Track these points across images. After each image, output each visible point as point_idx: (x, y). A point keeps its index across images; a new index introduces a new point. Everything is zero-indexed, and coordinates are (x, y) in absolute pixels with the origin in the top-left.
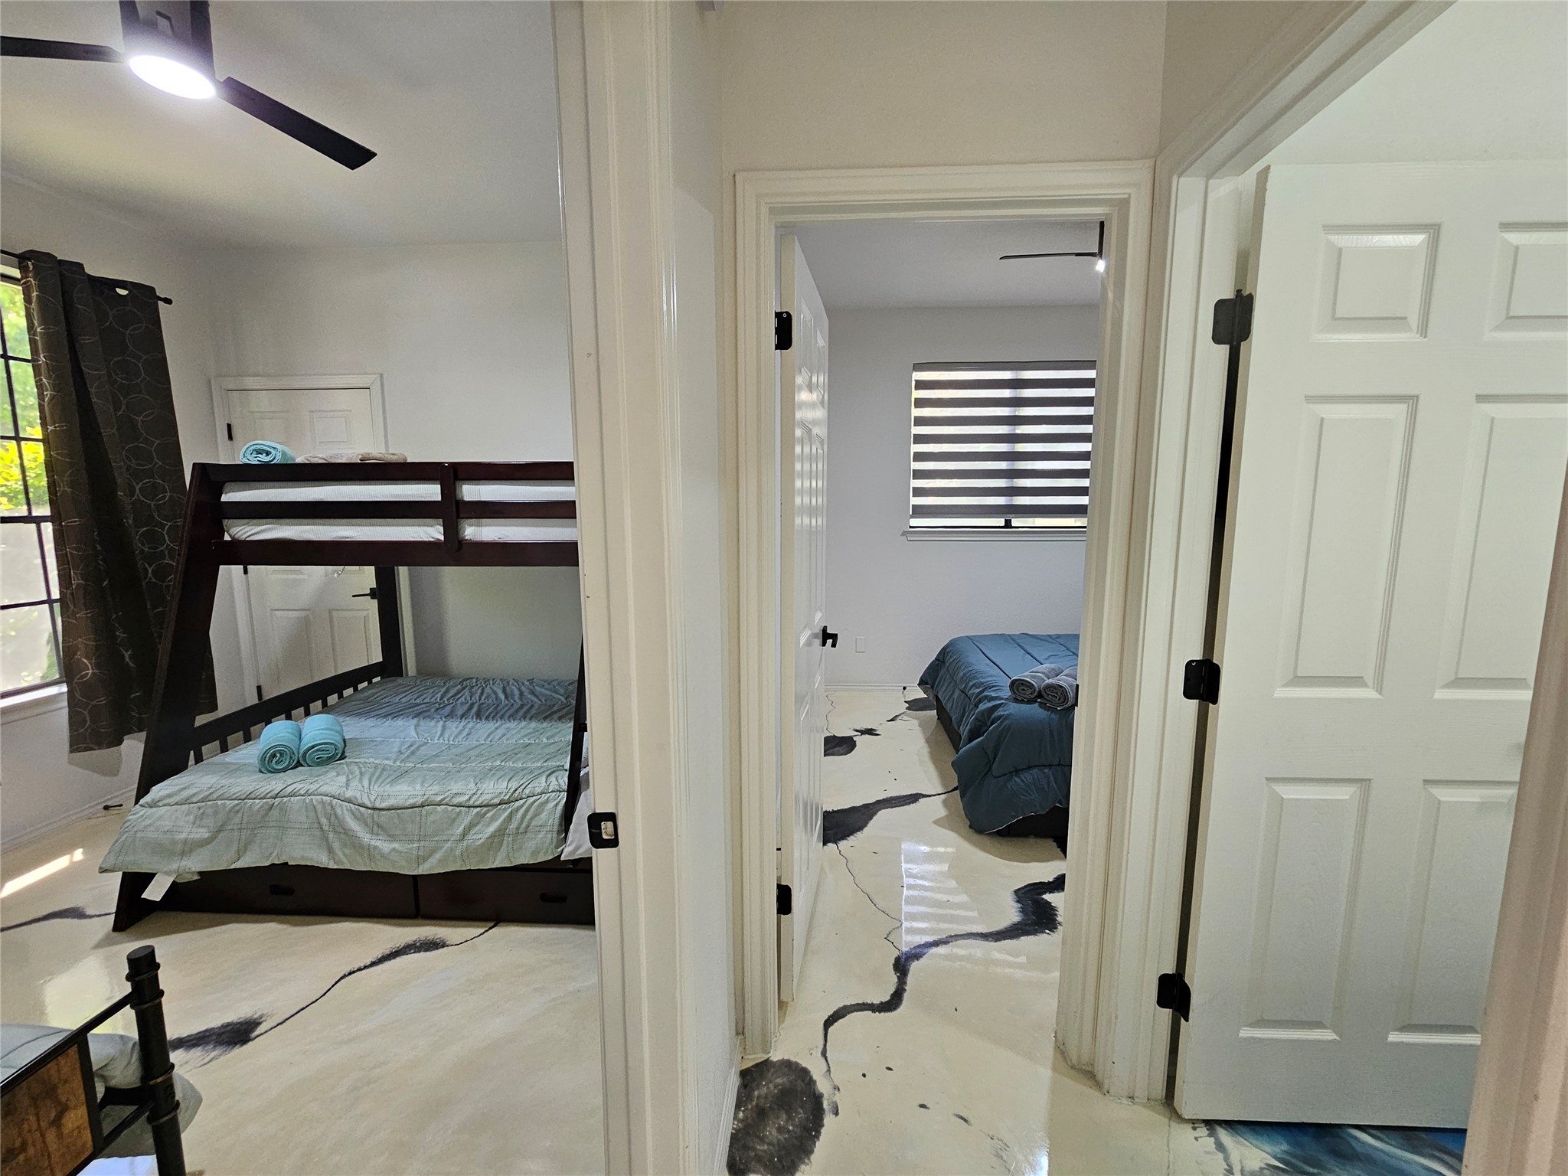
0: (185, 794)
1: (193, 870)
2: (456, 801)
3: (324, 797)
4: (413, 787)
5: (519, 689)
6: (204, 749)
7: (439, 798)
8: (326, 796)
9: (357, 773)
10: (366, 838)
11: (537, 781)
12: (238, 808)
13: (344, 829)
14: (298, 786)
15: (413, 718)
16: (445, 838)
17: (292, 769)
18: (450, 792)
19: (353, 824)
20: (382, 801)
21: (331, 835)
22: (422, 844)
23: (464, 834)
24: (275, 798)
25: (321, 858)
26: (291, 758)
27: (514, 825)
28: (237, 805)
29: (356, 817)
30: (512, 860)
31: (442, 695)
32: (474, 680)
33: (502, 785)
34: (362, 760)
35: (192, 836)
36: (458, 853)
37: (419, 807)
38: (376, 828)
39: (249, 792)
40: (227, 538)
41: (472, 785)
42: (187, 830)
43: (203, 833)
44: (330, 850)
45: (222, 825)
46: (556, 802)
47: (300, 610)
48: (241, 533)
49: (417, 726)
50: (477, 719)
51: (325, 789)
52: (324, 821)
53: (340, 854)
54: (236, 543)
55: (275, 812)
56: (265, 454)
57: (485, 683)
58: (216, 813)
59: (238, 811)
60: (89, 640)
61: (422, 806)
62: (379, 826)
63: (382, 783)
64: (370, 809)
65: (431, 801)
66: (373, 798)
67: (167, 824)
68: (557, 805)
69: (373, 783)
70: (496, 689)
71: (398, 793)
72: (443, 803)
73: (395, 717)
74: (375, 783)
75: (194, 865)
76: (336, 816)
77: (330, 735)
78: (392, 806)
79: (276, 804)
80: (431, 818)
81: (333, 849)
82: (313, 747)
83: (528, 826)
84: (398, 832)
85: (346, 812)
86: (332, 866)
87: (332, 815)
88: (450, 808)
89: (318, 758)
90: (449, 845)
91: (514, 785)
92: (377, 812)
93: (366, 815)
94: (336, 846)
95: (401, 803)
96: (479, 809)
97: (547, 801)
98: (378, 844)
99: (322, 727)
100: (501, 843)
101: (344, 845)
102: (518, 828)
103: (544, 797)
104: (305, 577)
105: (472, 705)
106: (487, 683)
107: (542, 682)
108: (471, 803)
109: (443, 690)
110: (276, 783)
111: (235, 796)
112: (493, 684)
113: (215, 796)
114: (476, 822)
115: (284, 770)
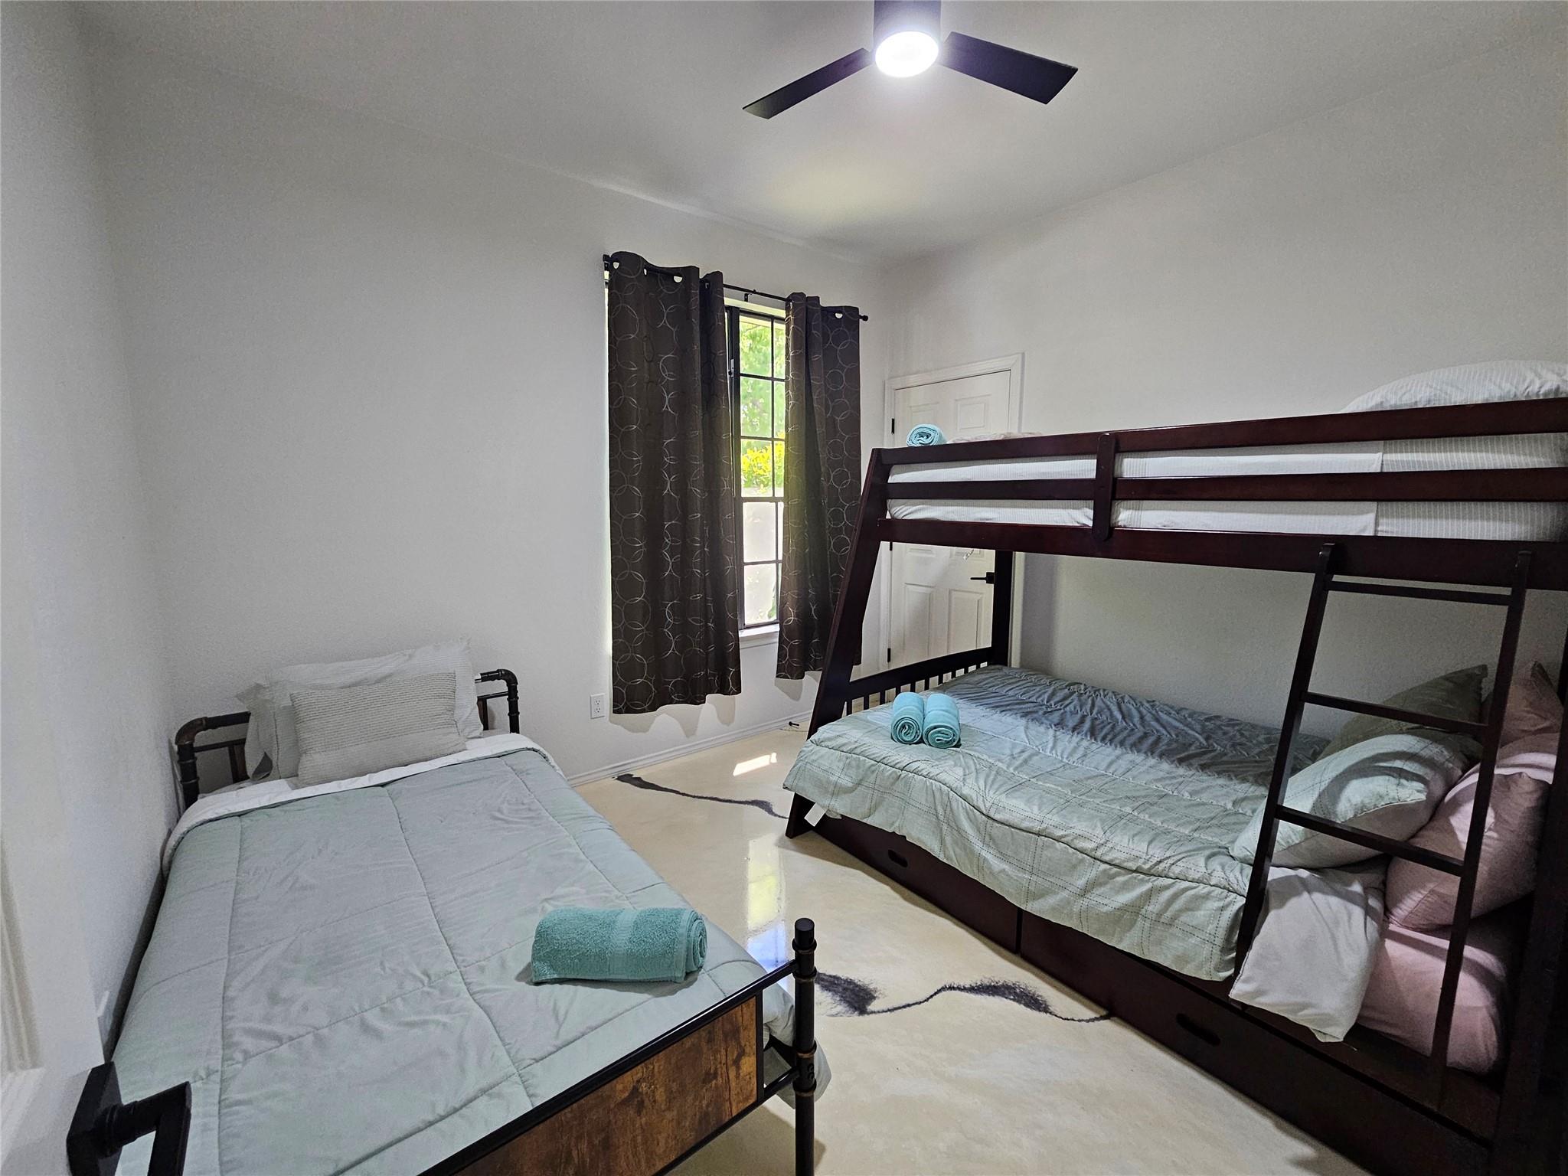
0: (841, 741)
1: (838, 811)
2: (1080, 844)
3: (942, 785)
4: (1029, 807)
5: (1140, 712)
6: (854, 702)
7: (1059, 833)
8: (945, 784)
9: (973, 768)
10: (978, 846)
11: (1192, 860)
12: (873, 768)
13: (957, 826)
14: (921, 765)
15: (1022, 717)
16: (1061, 883)
17: (916, 743)
18: (1072, 830)
19: (966, 825)
20: (997, 811)
21: (945, 827)
22: (1034, 878)
23: (1085, 891)
24: (902, 770)
25: (933, 846)
26: (917, 732)
27: (1152, 908)
28: (873, 765)
29: (969, 818)
30: (1146, 951)
31: (1049, 697)
32: (1082, 687)
33: (1140, 847)
34: (977, 754)
35: (840, 781)
36: (1076, 909)
37: (1036, 834)
38: (990, 840)
39: (883, 757)
40: (888, 516)
41: (1099, 831)
42: (838, 774)
43: (846, 782)
44: (942, 842)
45: (861, 780)
46: (1221, 904)
47: (925, 586)
48: (899, 512)
49: (1027, 728)
50: (1091, 737)
51: (943, 777)
52: (940, 810)
53: (950, 849)
54: (894, 521)
55: (900, 784)
56: (925, 437)
57: (1095, 693)
58: (858, 767)
59: (873, 772)
60: (794, 593)
61: (1039, 834)
62: (991, 838)
63: (997, 790)
64: (984, 814)
65: (1050, 833)
66: (988, 805)
67: (825, 764)
68: (1223, 909)
69: (988, 787)
70: (1109, 703)
71: (1014, 809)
72: (1063, 840)
73: (1004, 711)
74: (991, 787)
75: (841, 807)
76: (951, 810)
77: (950, 718)
78: (1007, 821)
79: (902, 776)
80: (1047, 853)
81: (945, 842)
82: (935, 728)
83: (1174, 918)
84: (1009, 853)
85: (961, 809)
86: (942, 858)
87: (948, 806)
88: (1071, 850)
89: (938, 740)
90: (1064, 894)
91: (1157, 853)
92: (990, 821)
93: (980, 821)
94: (948, 840)
95: (1016, 822)
96: (1108, 866)
97: (1206, 897)
98: (989, 857)
99: (943, 708)
100: (1132, 924)
101: (956, 842)
102: (1159, 915)
103: (1202, 889)
104: (934, 556)
105: (1084, 717)
106: (1097, 693)
107: (1167, 708)
108: (1098, 854)
109: (1050, 690)
110: (904, 755)
111: (874, 756)
112: (1105, 696)
113: (858, 751)
114: (1101, 880)
115: (910, 743)
